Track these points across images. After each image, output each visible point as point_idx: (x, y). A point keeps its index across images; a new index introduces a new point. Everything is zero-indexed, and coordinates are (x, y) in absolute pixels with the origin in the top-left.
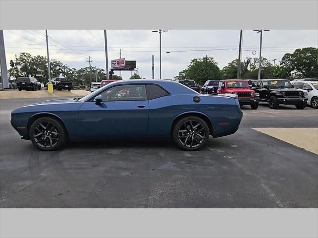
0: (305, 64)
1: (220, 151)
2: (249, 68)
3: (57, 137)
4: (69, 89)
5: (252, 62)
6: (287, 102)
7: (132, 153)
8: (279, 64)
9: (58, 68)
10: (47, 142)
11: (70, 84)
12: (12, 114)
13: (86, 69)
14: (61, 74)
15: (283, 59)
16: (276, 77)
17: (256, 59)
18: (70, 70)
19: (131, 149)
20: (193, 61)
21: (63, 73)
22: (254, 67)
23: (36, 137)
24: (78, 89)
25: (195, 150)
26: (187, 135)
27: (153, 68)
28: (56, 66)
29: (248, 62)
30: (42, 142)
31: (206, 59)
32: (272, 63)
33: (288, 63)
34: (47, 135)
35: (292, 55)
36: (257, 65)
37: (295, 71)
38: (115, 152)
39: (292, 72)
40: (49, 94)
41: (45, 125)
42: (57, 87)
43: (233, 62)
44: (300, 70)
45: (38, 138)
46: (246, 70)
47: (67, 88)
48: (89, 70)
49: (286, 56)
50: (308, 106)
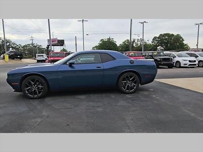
0: (165, 43)
1: (145, 93)
2: (134, 45)
3: (41, 89)
4: (21, 58)
5: (136, 41)
6: (164, 65)
7: (93, 97)
8: (151, 43)
9: (8, 44)
10: (35, 93)
11: (21, 55)
12: (8, 75)
13: (29, 45)
14: (11, 49)
15: (153, 40)
16: (151, 50)
17: (138, 40)
18: (17, 46)
19: (91, 95)
20: (101, 40)
21: (12, 47)
22: (137, 44)
23: (27, 90)
24: (27, 58)
25: (131, 93)
26: (126, 84)
27: (76, 44)
28: (7, 43)
29: (134, 41)
30: (31, 93)
31: (109, 39)
32: (147, 42)
33: (156, 42)
34: (34, 88)
35: (158, 38)
36: (139, 43)
37: (160, 47)
38: (83, 97)
39: (158, 48)
40: (6, 62)
41: (33, 81)
42: (11, 57)
43: (125, 41)
44: (162, 46)
45: (28, 90)
46: (133, 46)
47: (19, 58)
48: (31, 45)
49: (155, 38)
50: (174, 66)
